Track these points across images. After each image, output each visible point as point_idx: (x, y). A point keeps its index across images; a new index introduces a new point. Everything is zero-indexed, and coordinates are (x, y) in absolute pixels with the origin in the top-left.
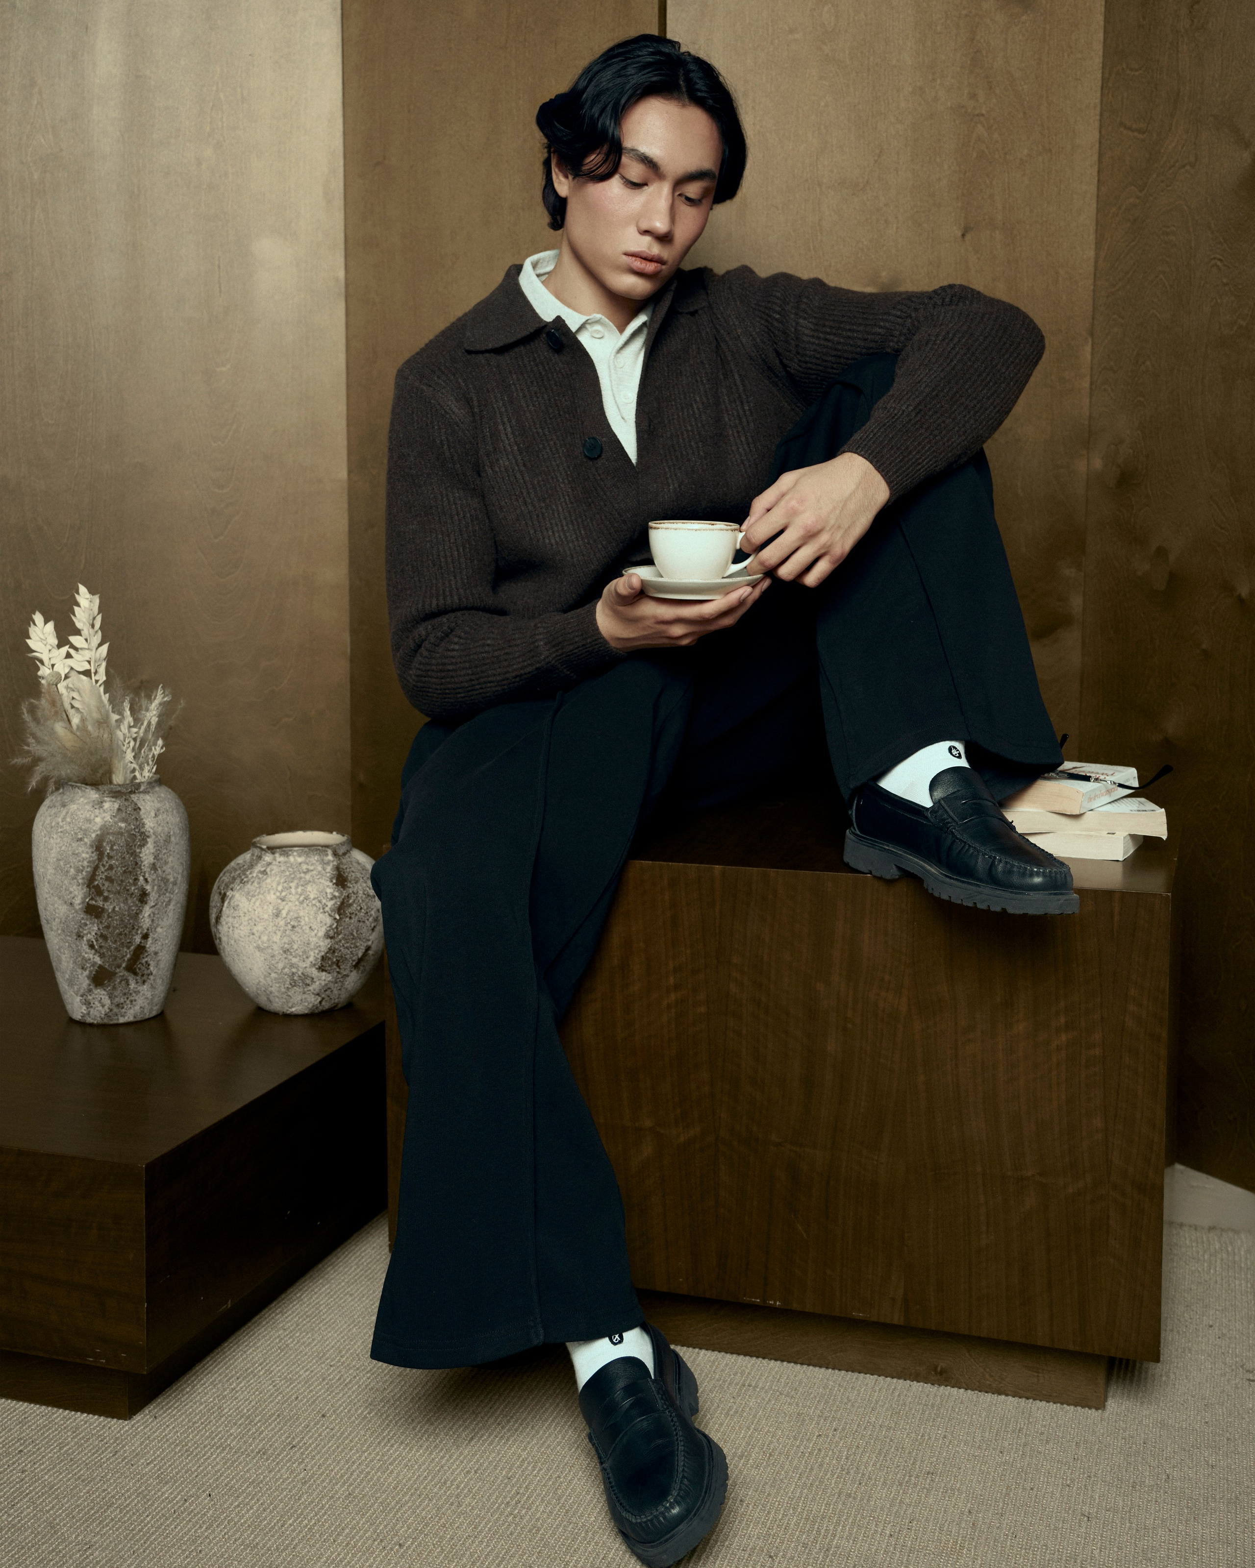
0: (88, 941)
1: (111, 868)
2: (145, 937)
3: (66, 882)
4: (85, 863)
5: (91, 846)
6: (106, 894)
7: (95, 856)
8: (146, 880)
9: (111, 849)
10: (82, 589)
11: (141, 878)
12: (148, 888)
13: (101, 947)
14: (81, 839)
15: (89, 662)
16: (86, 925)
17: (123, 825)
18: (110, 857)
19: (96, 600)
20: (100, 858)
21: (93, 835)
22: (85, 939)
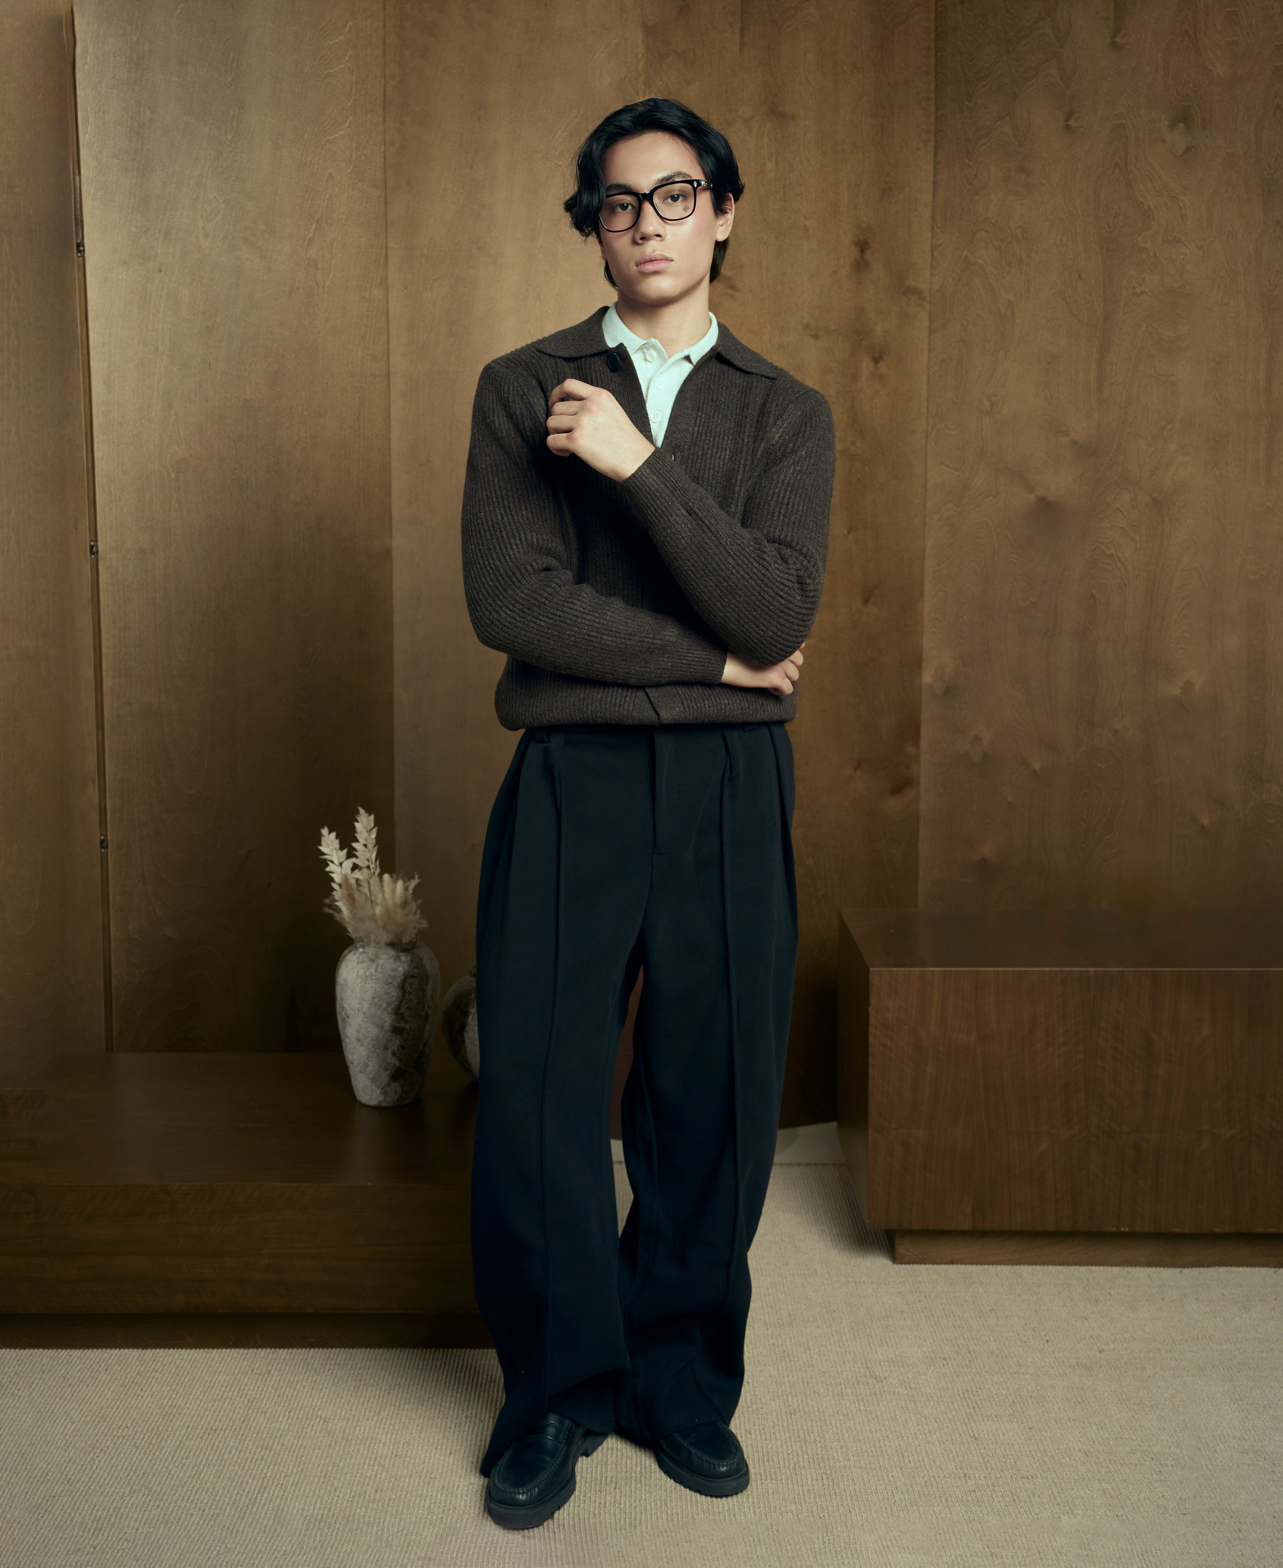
0: (392, 1051)
1: (410, 1000)
2: (425, 1044)
3: (379, 1012)
4: (394, 999)
5: (398, 987)
6: (406, 1018)
7: (400, 994)
8: (429, 1007)
9: (411, 988)
10: (362, 811)
11: (426, 1005)
12: (429, 1011)
13: (400, 1054)
14: (391, 983)
15: (368, 860)
16: (391, 1040)
17: (416, 971)
18: (410, 993)
19: (372, 817)
20: (404, 995)
21: (399, 980)
22: (390, 1050)
